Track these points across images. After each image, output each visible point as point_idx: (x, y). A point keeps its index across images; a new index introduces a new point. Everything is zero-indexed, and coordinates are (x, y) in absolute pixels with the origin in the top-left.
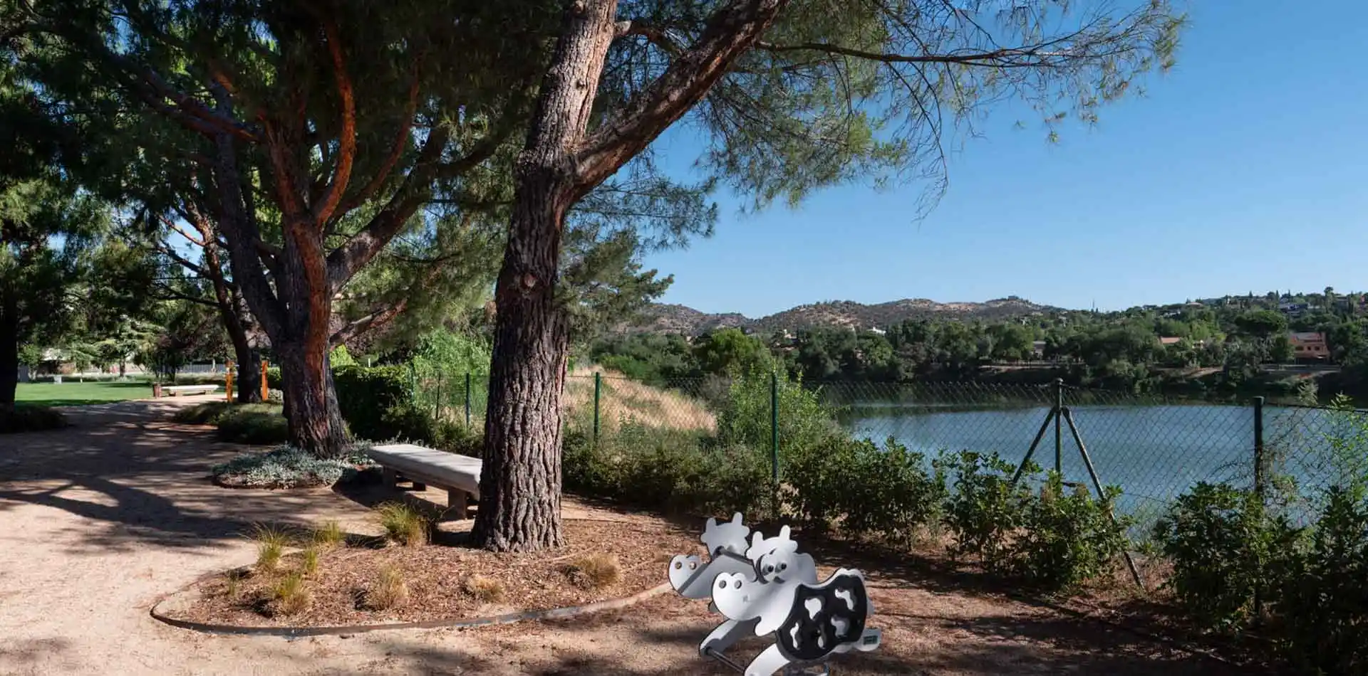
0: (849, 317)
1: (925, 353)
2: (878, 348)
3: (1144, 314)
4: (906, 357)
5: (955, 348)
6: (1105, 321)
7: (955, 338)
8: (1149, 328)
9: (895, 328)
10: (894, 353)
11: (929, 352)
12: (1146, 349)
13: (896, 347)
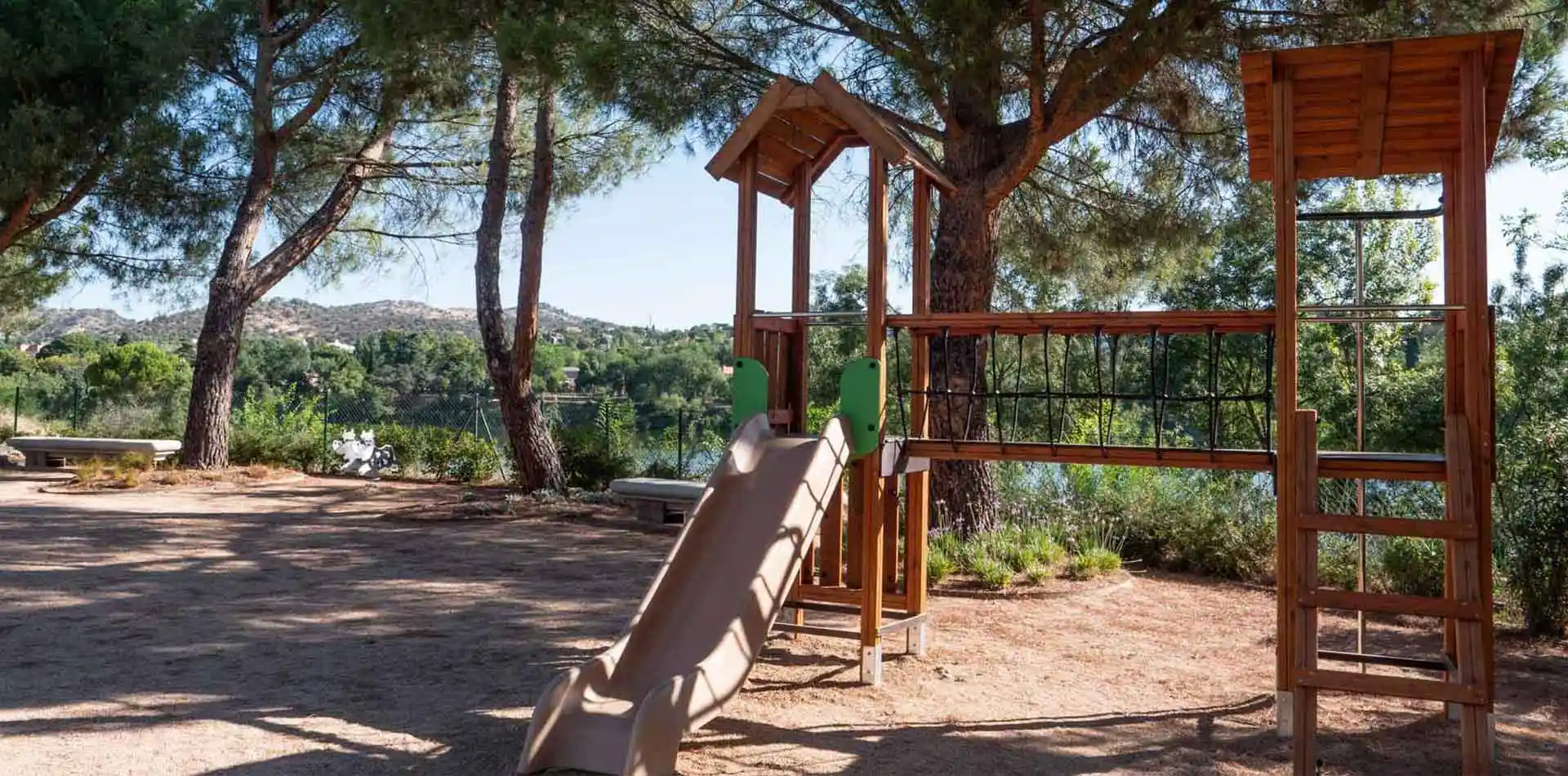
0: (297, 323)
1: (413, 380)
2: (344, 370)
3: (711, 336)
4: (383, 385)
5: (456, 374)
6: (662, 342)
7: (456, 360)
8: (709, 355)
9: (370, 342)
10: (366, 379)
11: (418, 379)
12: (704, 379)
13: (370, 371)
